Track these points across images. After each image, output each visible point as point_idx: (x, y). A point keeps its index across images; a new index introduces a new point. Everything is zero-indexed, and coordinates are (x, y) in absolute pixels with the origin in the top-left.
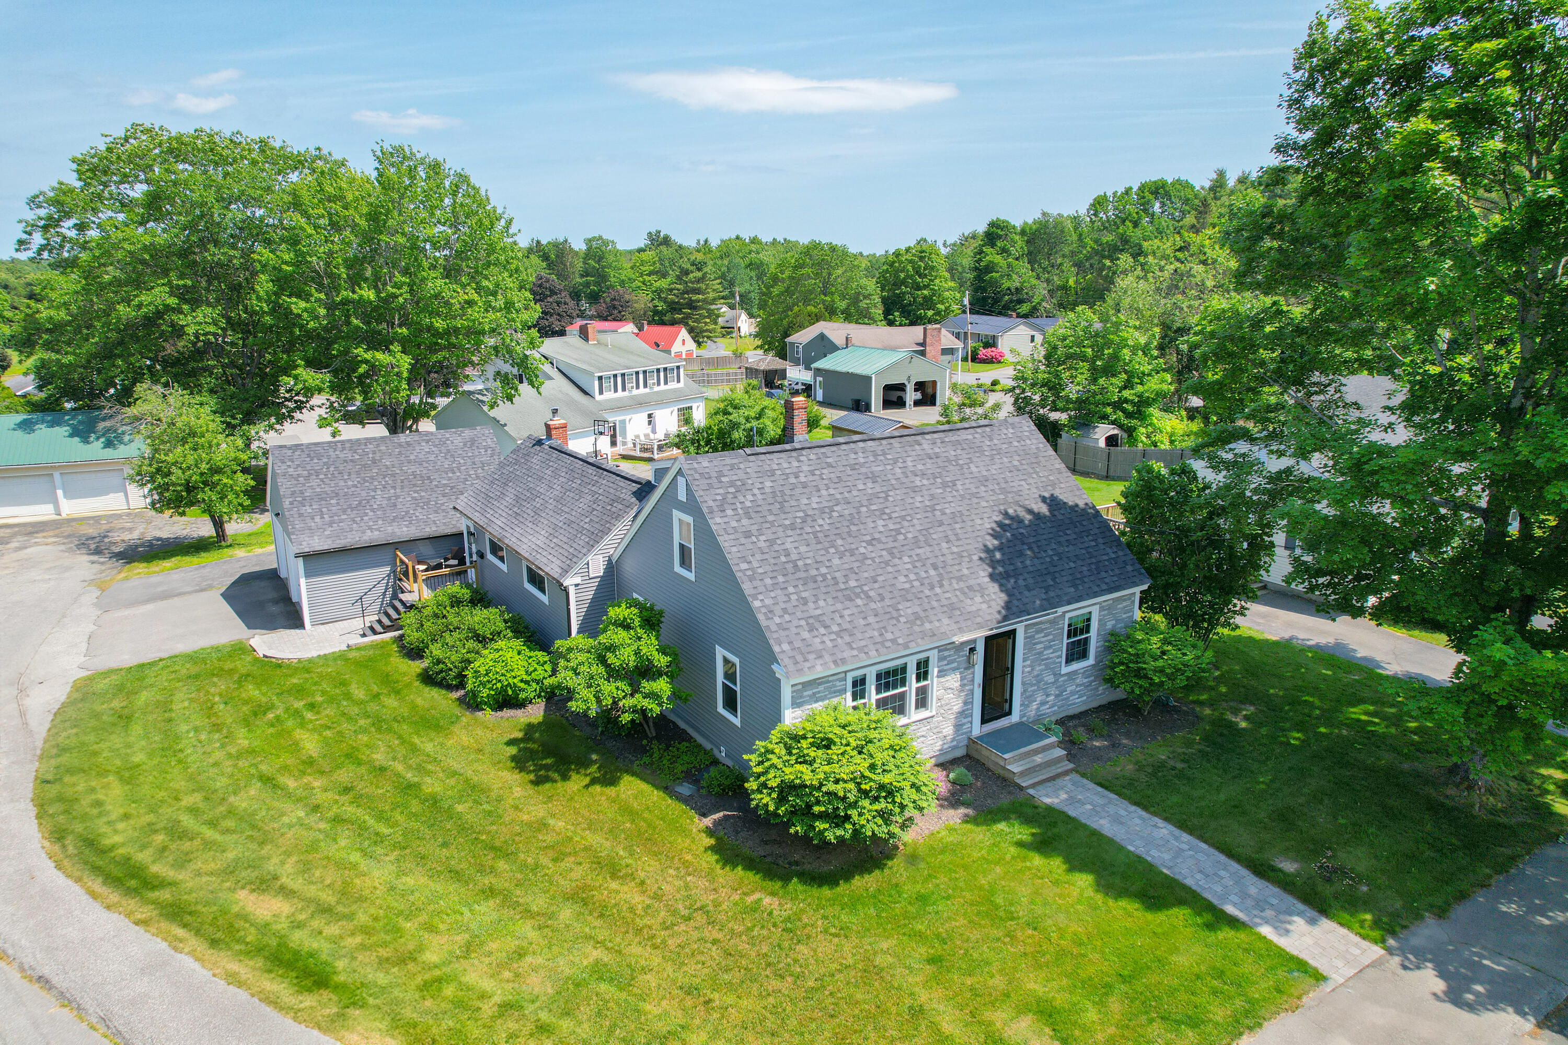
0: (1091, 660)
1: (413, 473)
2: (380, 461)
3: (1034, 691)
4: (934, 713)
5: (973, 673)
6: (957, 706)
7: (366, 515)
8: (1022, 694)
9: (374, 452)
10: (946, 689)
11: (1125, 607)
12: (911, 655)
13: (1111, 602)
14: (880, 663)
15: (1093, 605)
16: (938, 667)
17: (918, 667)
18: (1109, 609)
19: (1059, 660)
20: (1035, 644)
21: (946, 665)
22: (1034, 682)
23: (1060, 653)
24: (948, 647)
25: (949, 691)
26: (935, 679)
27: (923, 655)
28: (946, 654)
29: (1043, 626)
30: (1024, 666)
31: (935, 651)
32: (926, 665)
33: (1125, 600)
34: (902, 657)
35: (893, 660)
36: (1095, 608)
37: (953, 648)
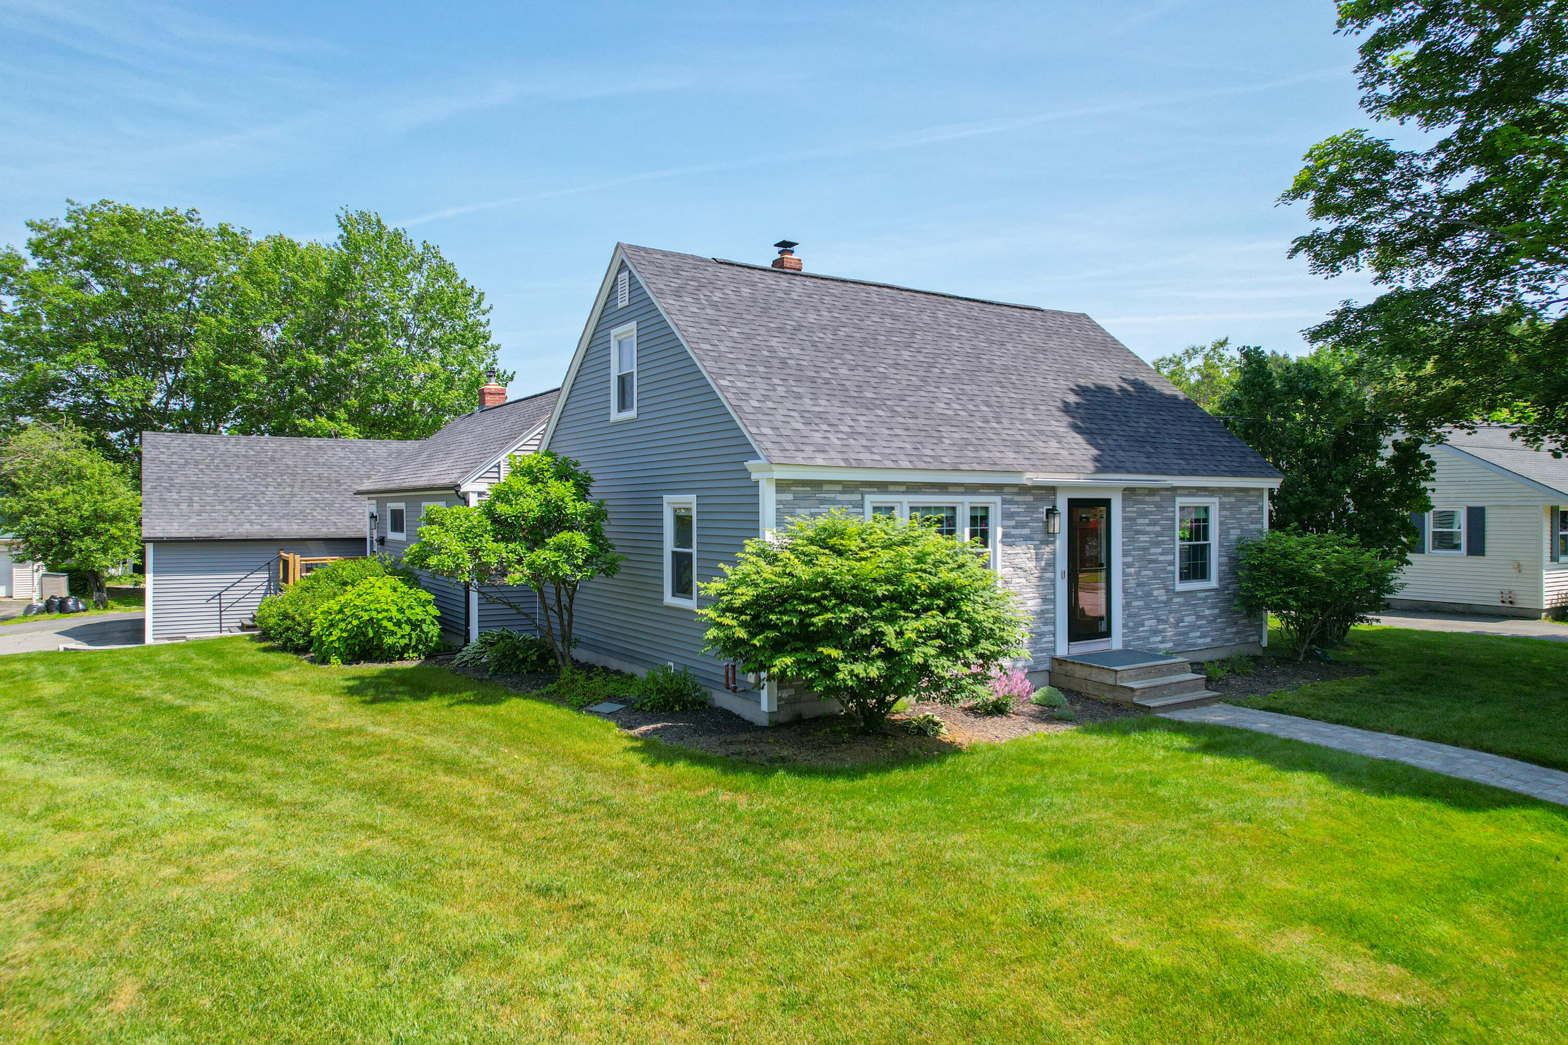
0: (1213, 582)
5: (1054, 553)
6: (1034, 604)
8: (1124, 609)
10: (1016, 568)
11: (1251, 513)
12: (962, 494)
13: (1233, 499)
14: (915, 493)
15: (1211, 496)
16: (1003, 527)
17: (973, 519)
18: (1230, 509)
19: (1170, 568)
20: (1138, 532)
21: (1013, 527)
22: (1140, 593)
23: (1170, 557)
24: (1017, 498)
25: (1019, 571)
26: (999, 546)
27: (980, 500)
28: (1014, 509)
29: (1148, 508)
30: (1124, 564)
31: (998, 499)
32: (984, 519)
33: (1250, 503)
34: (948, 493)
35: (934, 493)
36: (1213, 503)
37: (1024, 503)
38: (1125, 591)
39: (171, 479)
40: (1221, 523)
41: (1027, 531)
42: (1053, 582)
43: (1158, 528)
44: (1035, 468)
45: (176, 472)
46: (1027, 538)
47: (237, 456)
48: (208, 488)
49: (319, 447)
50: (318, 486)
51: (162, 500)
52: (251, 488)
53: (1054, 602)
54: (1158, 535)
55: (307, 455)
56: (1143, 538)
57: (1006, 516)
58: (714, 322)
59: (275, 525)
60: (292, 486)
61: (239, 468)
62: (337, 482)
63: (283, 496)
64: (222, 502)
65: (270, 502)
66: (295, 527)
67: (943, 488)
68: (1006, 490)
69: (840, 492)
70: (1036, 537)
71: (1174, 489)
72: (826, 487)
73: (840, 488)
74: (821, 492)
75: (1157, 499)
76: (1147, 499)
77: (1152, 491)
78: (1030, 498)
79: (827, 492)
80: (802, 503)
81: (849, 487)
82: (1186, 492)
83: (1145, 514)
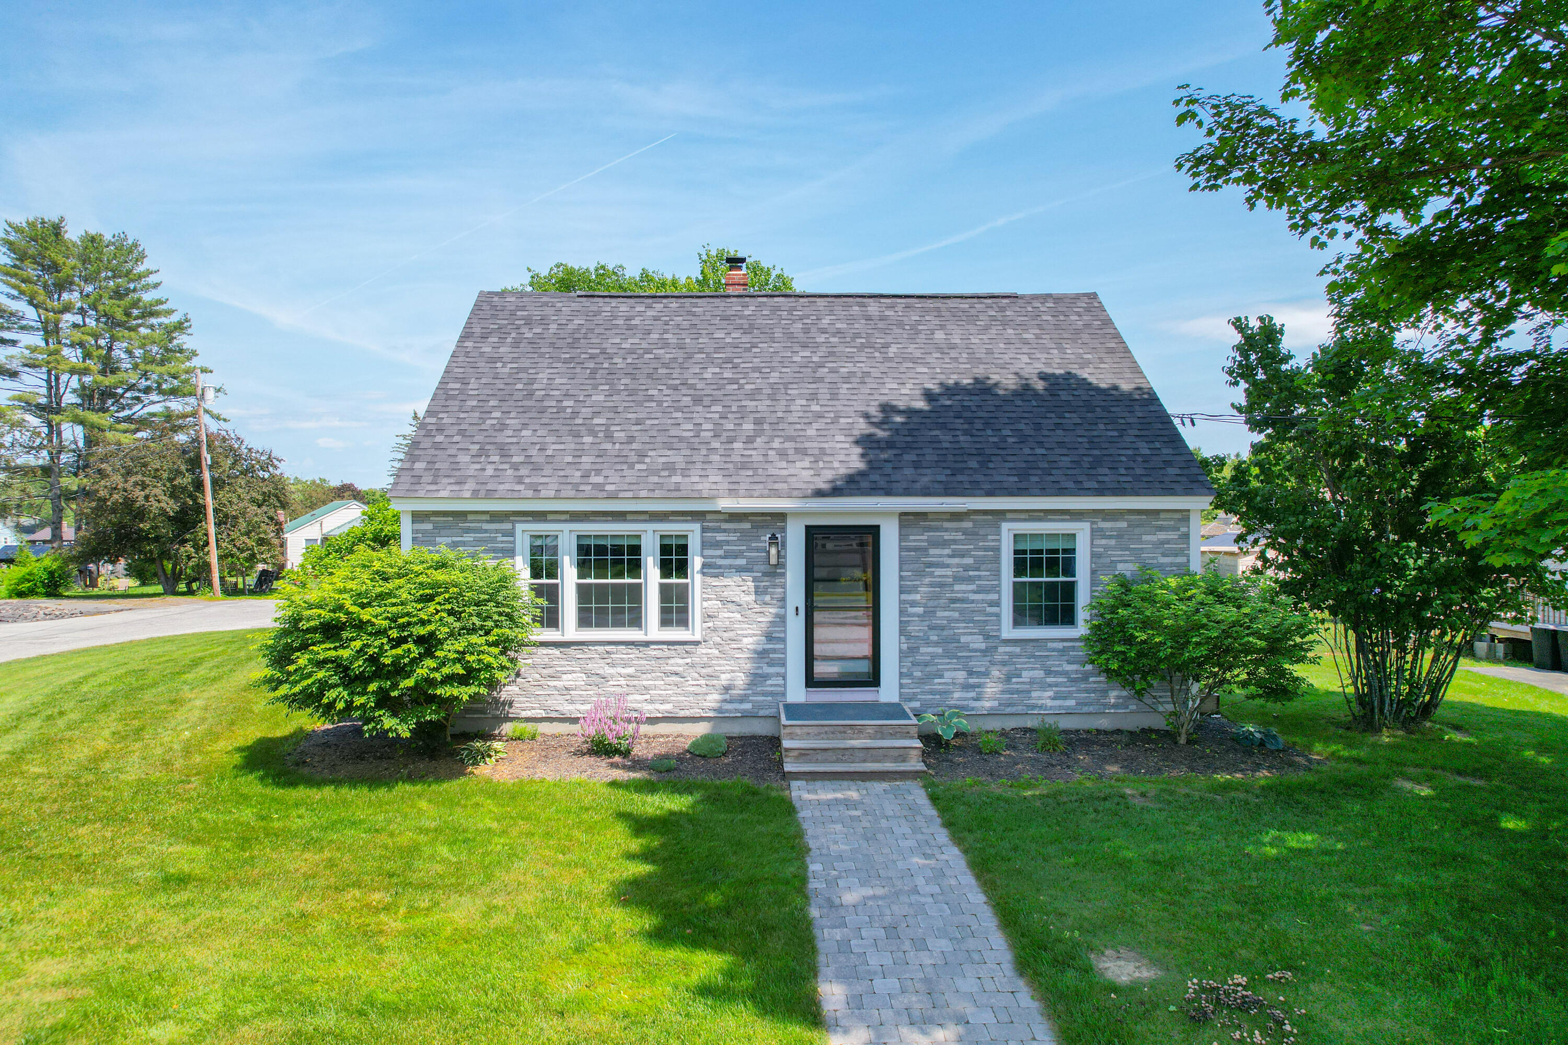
0: (1081, 629)
3: (934, 656)
4: (698, 637)
5: (783, 586)
6: (751, 639)
8: (903, 655)
10: (725, 602)
11: (1163, 542)
12: (645, 521)
13: (1124, 525)
14: (581, 521)
15: (1080, 520)
16: (703, 556)
17: (665, 549)
18: (1119, 537)
19: (994, 610)
20: (930, 565)
21: (721, 557)
22: (935, 638)
23: (994, 597)
24: (725, 526)
25: (730, 605)
26: (698, 578)
27: (673, 528)
28: (720, 537)
29: (948, 536)
30: (901, 602)
31: (696, 527)
32: (683, 549)
33: (1161, 529)
34: (625, 521)
35: (607, 521)
36: (1082, 532)
37: (735, 531)
38: (905, 634)
40: (1094, 555)
41: (742, 562)
42: (783, 618)
43: (968, 561)
44: (733, 493)
46: (740, 570)
53: (783, 640)
54: (967, 568)
56: (940, 572)
57: (705, 545)
67: (620, 516)
68: (709, 517)
69: (488, 522)
70: (756, 568)
71: (1001, 515)
72: (470, 517)
73: (487, 517)
74: (465, 521)
75: (968, 525)
76: (947, 525)
77: (956, 516)
78: (747, 526)
79: (472, 521)
80: (443, 532)
81: (496, 517)
82: (1023, 516)
83: (944, 544)
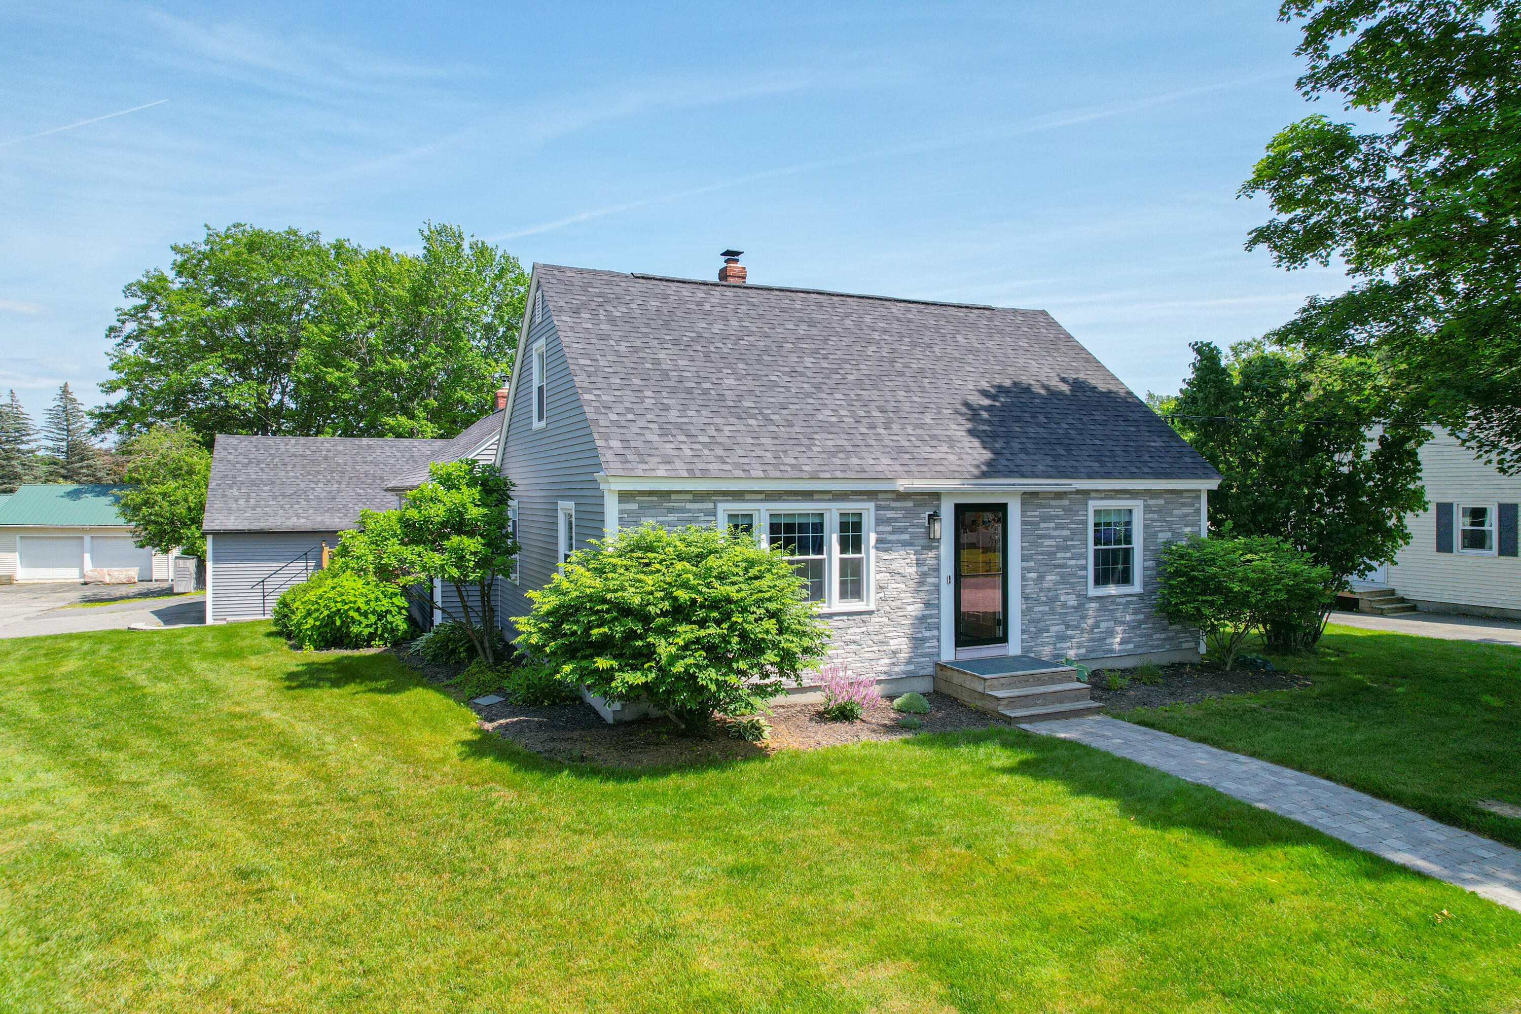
0: (1137, 587)
1: (366, 474)
2: (333, 458)
3: (1043, 614)
4: (872, 607)
5: (938, 558)
6: (914, 609)
7: (298, 503)
8: (1024, 614)
9: (329, 450)
10: (893, 573)
11: (1185, 516)
12: (829, 500)
13: (1162, 502)
14: (775, 500)
15: (1135, 498)
16: (877, 533)
17: (844, 527)
18: (1159, 512)
19: (1083, 573)
20: (1041, 537)
21: (890, 533)
22: (1044, 598)
23: (1083, 562)
24: (893, 504)
25: (897, 577)
26: (873, 552)
27: (850, 507)
28: (890, 514)
29: (1053, 512)
30: (1023, 569)
31: (871, 505)
32: (857, 526)
33: (1184, 505)
34: (813, 500)
35: (797, 501)
36: (1137, 506)
37: (902, 509)
38: (1025, 596)
39: (234, 477)
40: (1146, 527)
41: (906, 537)
42: (937, 587)
43: (1066, 533)
44: (909, 474)
45: (240, 470)
46: (905, 544)
47: (295, 455)
48: (266, 485)
49: (369, 447)
50: (363, 483)
51: (224, 496)
52: (303, 485)
53: (938, 606)
54: (1065, 539)
55: (358, 454)
56: (1047, 542)
57: (880, 522)
58: (604, 337)
59: (319, 519)
60: (340, 483)
61: (294, 466)
62: (382, 478)
63: (330, 492)
64: (275, 498)
65: (318, 498)
66: (337, 520)
67: (807, 495)
68: (880, 496)
69: (690, 501)
70: (916, 542)
71: (1086, 493)
72: (674, 497)
73: (690, 497)
74: (669, 501)
75: (1066, 502)
76: (1053, 502)
77: (1059, 495)
78: (910, 504)
79: (675, 501)
80: (648, 512)
81: (699, 496)
82: (1102, 495)
83: (1050, 518)
